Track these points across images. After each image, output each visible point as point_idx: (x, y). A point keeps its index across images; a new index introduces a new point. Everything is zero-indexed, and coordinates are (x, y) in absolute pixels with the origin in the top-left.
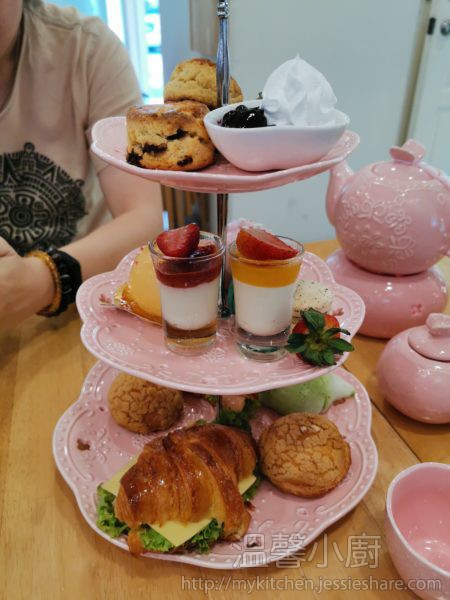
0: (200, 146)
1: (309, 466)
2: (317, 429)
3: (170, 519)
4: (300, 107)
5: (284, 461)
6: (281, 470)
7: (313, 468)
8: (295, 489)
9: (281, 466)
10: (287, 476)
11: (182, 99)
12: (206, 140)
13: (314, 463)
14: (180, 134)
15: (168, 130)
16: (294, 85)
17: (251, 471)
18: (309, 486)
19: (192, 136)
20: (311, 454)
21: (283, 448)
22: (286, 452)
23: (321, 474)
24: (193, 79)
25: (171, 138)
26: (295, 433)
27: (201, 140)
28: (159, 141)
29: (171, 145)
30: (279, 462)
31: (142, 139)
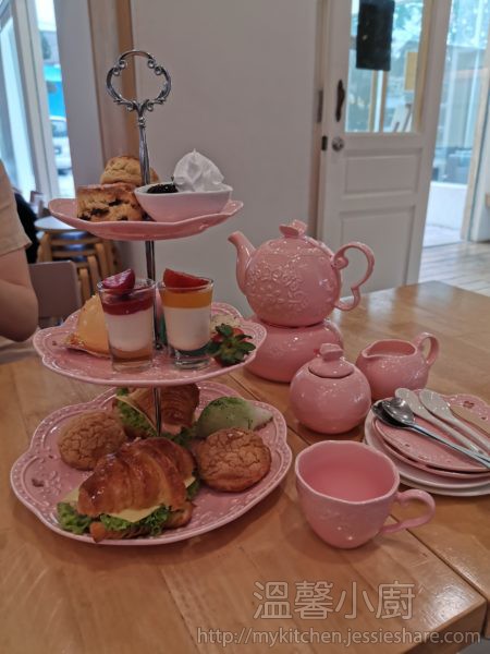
0: (132, 210)
1: (236, 461)
2: (241, 434)
3: (126, 507)
4: (199, 180)
5: (216, 461)
6: (216, 469)
7: (240, 462)
8: (228, 484)
9: (214, 466)
10: (221, 472)
11: (116, 182)
12: (137, 206)
13: (241, 459)
14: (118, 202)
15: (109, 198)
16: (193, 168)
17: (190, 473)
18: (238, 477)
19: (127, 203)
20: (238, 453)
21: (216, 451)
22: (217, 454)
23: (248, 466)
24: (123, 168)
25: (111, 204)
26: (224, 439)
27: (133, 206)
28: (103, 206)
29: (112, 209)
30: (213, 463)
31: (89, 206)
